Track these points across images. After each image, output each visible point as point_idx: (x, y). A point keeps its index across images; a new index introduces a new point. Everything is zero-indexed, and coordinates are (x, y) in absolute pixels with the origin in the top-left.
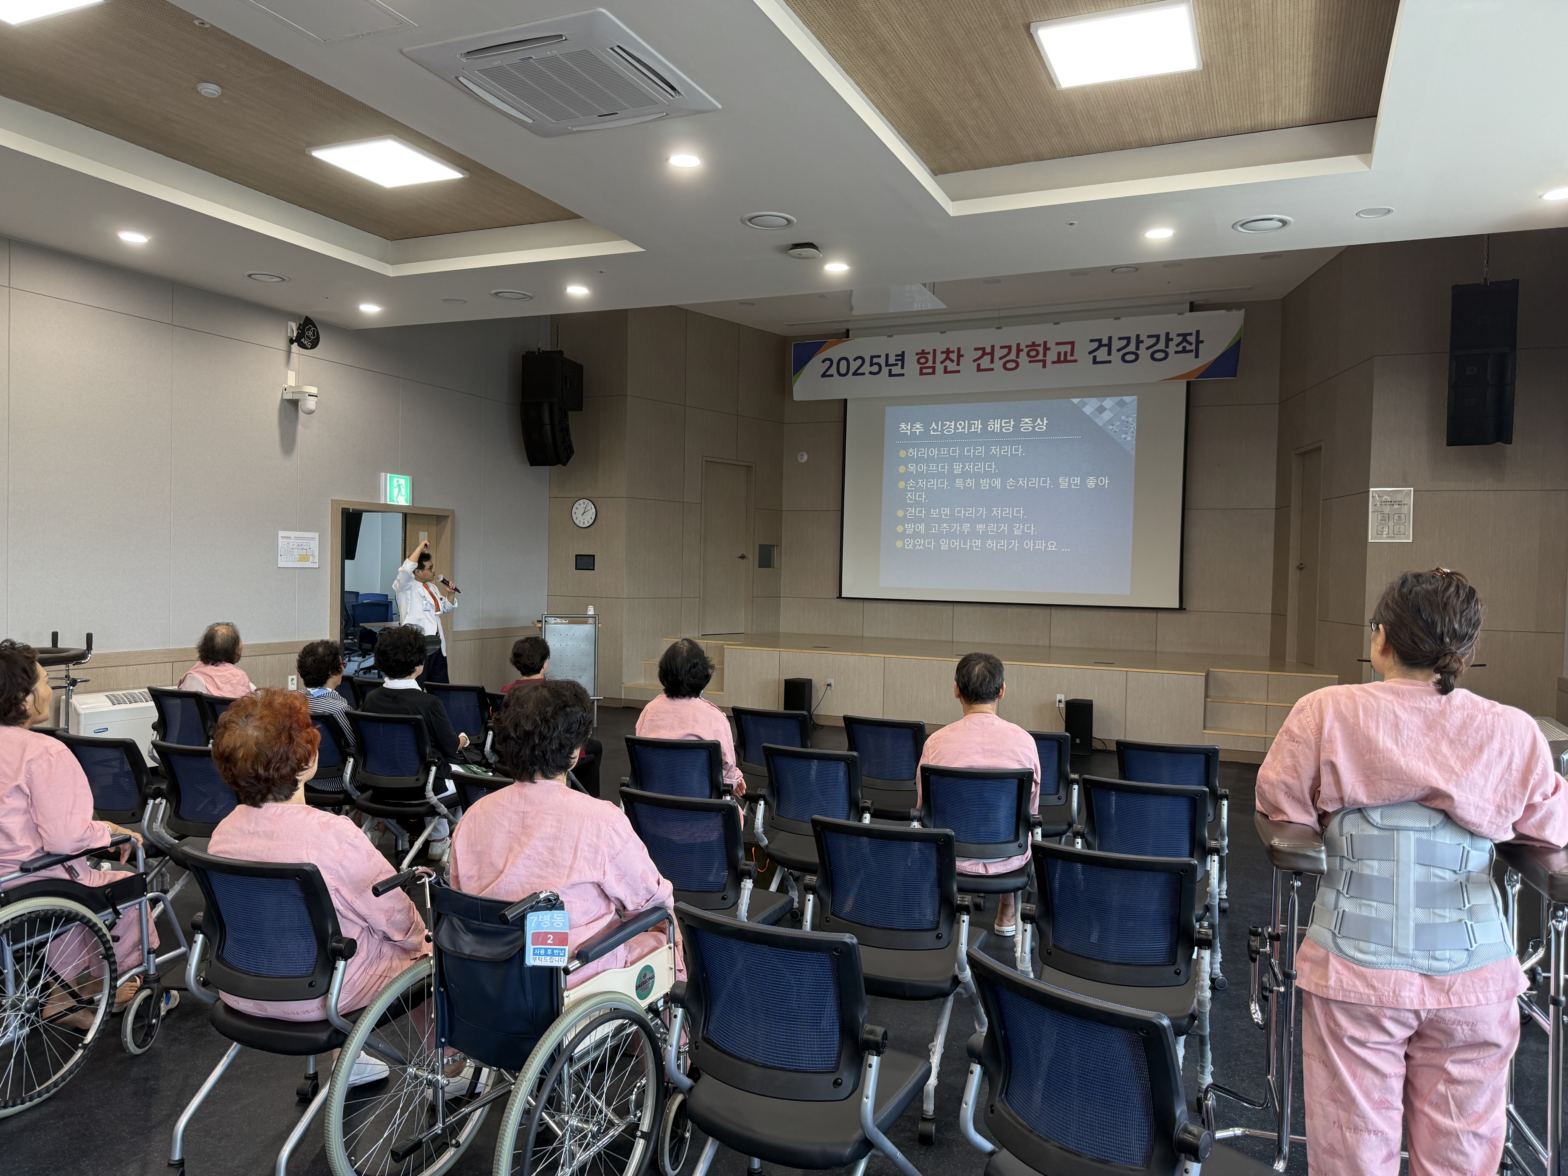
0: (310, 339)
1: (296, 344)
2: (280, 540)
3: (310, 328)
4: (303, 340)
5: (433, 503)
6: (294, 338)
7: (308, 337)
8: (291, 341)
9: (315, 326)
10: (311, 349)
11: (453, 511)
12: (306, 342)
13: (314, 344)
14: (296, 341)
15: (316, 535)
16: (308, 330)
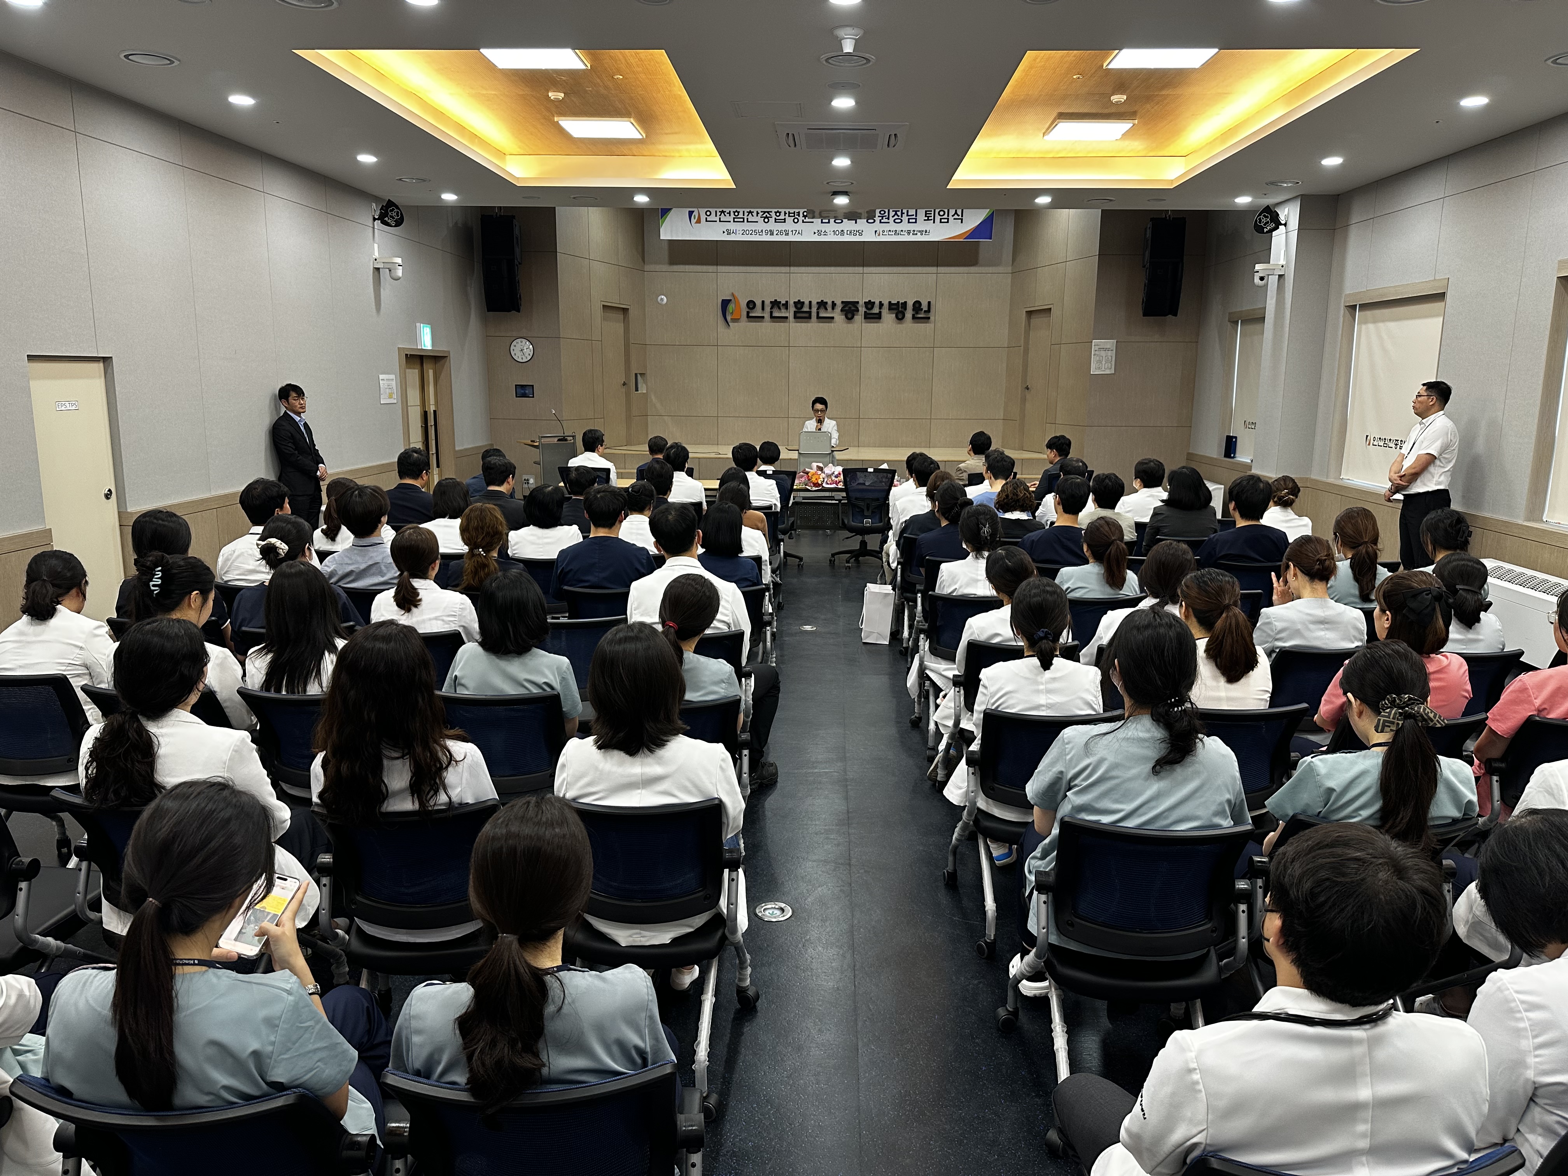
0: (394, 218)
1: (377, 222)
2: (381, 382)
3: (393, 209)
4: (386, 219)
5: (442, 348)
6: (377, 217)
7: (391, 216)
8: (375, 219)
9: (397, 207)
10: (395, 226)
11: (449, 352)
12: (389, 221)
13: (399, 223)
14: (378, 219)
15: (392, 377)
16: (391, 211)
